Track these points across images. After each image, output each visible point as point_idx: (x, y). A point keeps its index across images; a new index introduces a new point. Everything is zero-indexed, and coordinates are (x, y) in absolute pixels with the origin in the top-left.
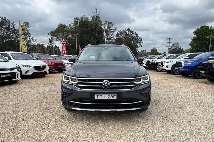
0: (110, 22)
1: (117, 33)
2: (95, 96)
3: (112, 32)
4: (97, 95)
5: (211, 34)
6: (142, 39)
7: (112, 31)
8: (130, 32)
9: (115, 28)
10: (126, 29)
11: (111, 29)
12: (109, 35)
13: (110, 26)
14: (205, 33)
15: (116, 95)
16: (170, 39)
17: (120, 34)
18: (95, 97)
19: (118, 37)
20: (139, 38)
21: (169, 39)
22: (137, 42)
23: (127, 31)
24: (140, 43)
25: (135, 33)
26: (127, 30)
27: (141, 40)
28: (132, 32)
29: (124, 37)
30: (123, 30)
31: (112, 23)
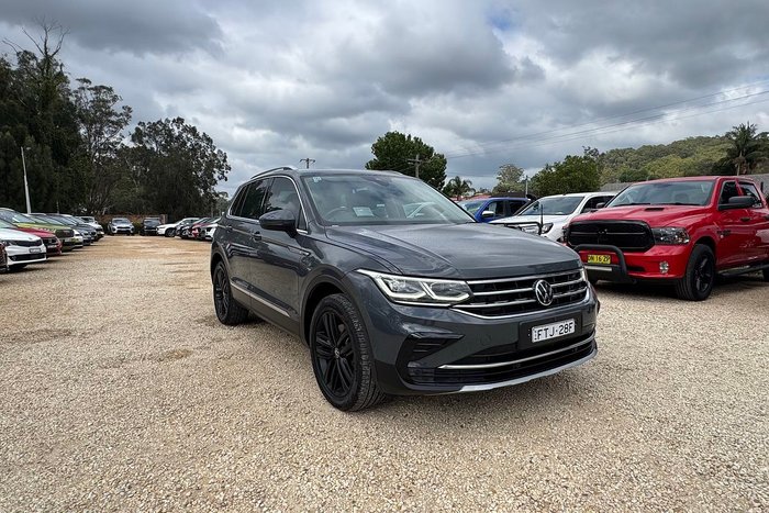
0: (103, 87)
1: (137, 129)
2: (534, 333)
3: (112, 122)
4: (537, 329)
5: (417, 156)
6: (225, 157)
7: (113, 118)
8: (185, 129)
9: (123, 111)
10: (171, 119)
11: (111, 114)
12: (99, 133)
13: (105, 102)
14: (399, 150)
15: (572, 321)
16: (311, 163)
17: (150, 136)
18: (534, 337)
19: (141, 142)
20: (215, 152)
21: (308, 160)
22: (210, 165)
23: (175, 128)
24: (220, 167)
25: (201, 135)
26: (174, 121)
27: (225, 161)
28: (193, 131)
29: (164, 148)
30: (160, 122)
31: (110, 90)
